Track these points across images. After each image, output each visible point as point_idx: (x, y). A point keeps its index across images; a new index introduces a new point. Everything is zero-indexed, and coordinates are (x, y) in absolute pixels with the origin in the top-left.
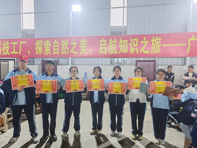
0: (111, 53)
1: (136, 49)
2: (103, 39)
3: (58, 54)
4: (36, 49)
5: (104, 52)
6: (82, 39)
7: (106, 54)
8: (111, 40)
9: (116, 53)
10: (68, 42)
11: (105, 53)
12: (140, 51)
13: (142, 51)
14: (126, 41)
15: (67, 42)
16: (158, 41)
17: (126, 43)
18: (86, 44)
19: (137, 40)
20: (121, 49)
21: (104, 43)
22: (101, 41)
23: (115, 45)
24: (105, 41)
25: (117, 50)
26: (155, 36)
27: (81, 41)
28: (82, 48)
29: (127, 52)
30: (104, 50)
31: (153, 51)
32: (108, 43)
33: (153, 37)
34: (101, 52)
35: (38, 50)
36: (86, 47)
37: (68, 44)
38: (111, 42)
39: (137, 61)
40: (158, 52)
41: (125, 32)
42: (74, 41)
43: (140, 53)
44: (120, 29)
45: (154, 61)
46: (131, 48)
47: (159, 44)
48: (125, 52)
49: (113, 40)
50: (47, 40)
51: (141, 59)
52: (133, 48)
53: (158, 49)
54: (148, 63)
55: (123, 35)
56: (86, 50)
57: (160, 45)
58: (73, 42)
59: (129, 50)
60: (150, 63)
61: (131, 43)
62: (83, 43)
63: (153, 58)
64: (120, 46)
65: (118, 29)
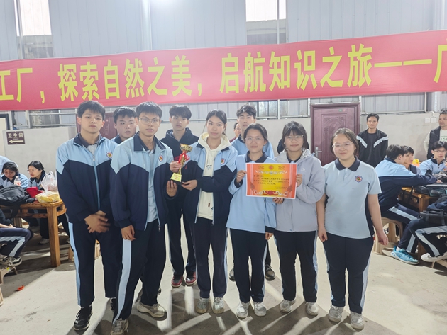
0: (251, 90)
1: (312, 76)
2: (230, 55)
3: (118, 97)
4: (61, 86)
5: (232, 89)
6: (177, 58)
7: (237, 92)
8: (249, 58)
9: (263, 89)
10: (141, 65)
11: (236, 89)
12: (322, 83)
13: (326, 83)
14: (287, 58)
15: (139, 67)
16: (364, 55)
17: (285, 62)
18: (187, 69)
19: (312, 54)
20: (276, 79)
21: (232, 64)
22: (224, 60)
23: (260, 68)
24: (236, 60)
25: (264, 82)
26: (357, 42)
27: (173, 63)
28: (178, 80)
29: (288, 86)
30: (232, 83)
31: (353, 80)
32: (242, 66)
33: (353, 47)
34: (225, 89)
35: (66, 88)
36: (188, 76)
37: (141, 70)
38: (249, 62)
39: (314, 107)
40: (365, 82)
41: (283, 36)
42: (156, 63)
43: (322, 85)
44: (270, 29)
45: (355, 106)
46: (300, 77)
47: (368, 62)
48: (285, 86)
49: (255, 56)
50: (89, 63)
51: (325, 102)
52: (304, 75)
53: (364, 76)
54: (340, 110)
55: (278, 43)
56: (188, 83)
57: (370, 65)
58: (153, 65)
59: (294, 81)
60: (344, 110)
61: (300, 63)
62: (181, 66)
63: (353, 97)
64: (271, 71)
65: (266, 29)
